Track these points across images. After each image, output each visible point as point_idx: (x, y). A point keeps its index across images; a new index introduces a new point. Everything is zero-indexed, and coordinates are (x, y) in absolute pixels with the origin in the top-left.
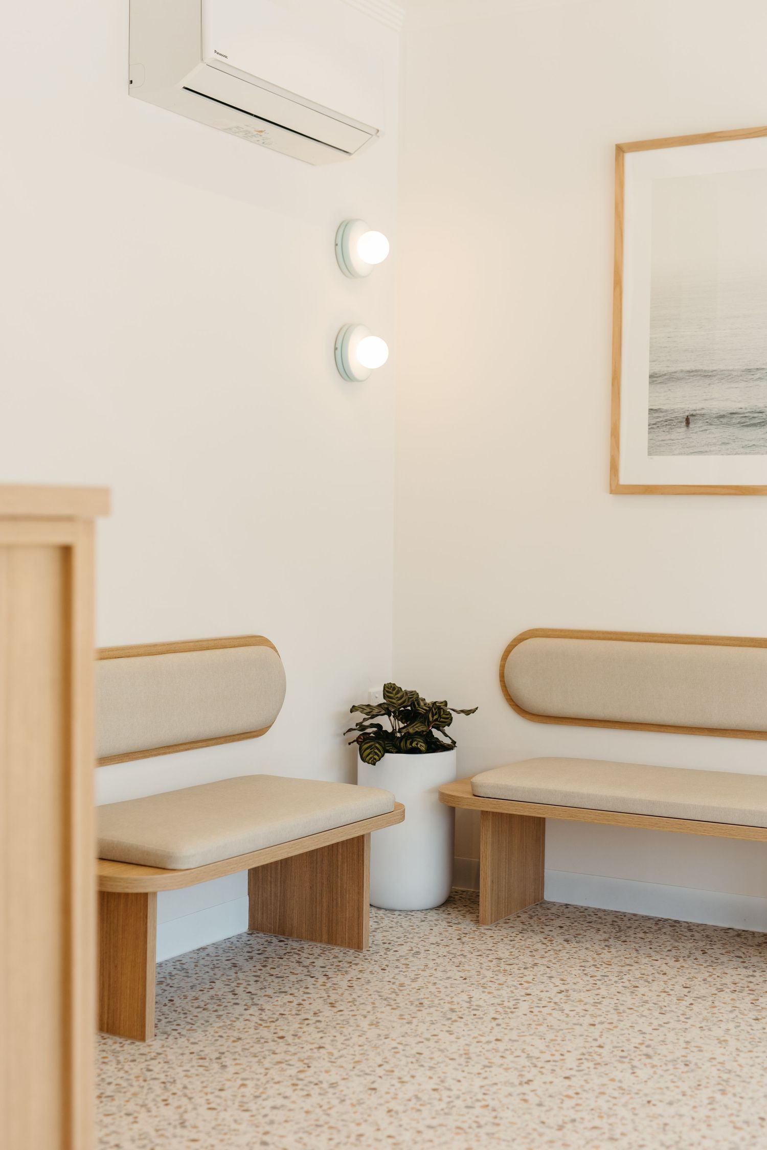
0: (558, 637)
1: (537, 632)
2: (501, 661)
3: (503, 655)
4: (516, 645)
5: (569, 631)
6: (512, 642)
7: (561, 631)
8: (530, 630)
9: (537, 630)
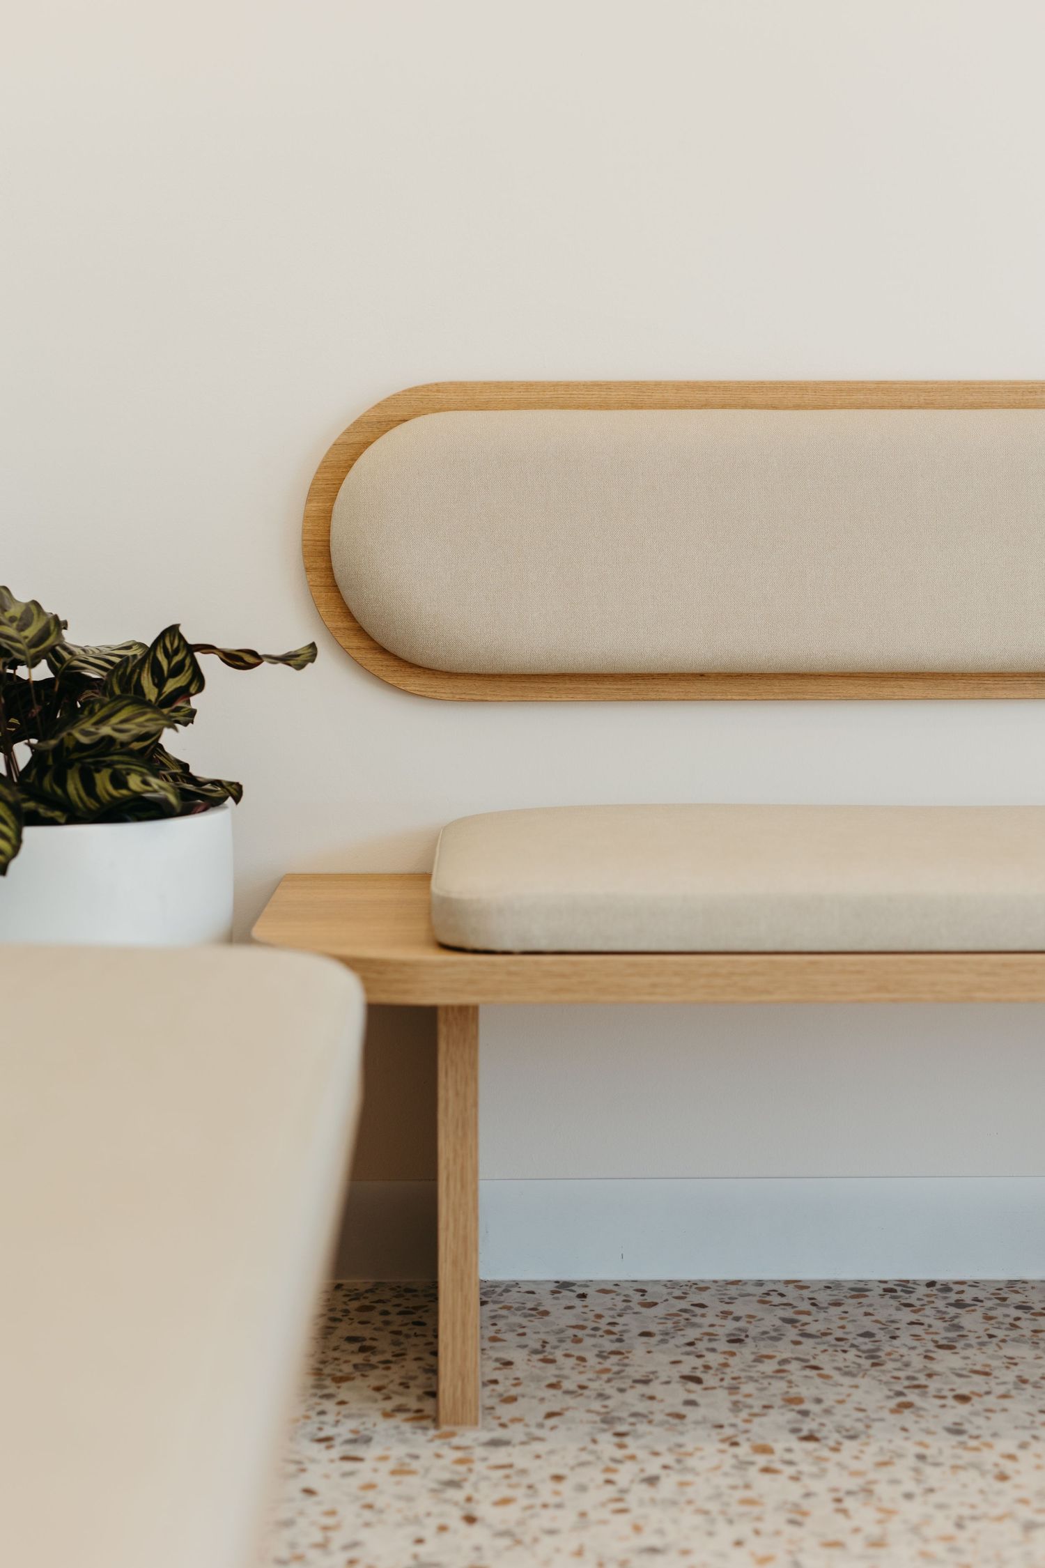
0: (518, 406)
1: (440, 395)
2: (309, 501)
3: (316, 480)
4: (367, 444)
5: (555, 385)
6: (347, 432)
7: (528, 386)
8: (416, 390)
9: (438, 387)
